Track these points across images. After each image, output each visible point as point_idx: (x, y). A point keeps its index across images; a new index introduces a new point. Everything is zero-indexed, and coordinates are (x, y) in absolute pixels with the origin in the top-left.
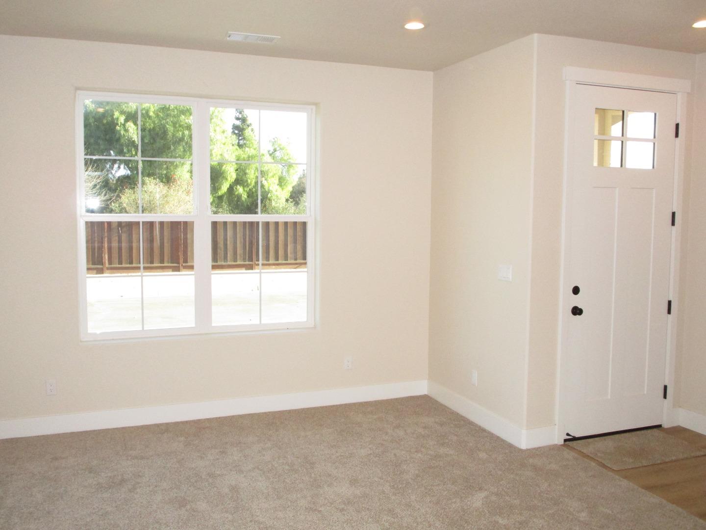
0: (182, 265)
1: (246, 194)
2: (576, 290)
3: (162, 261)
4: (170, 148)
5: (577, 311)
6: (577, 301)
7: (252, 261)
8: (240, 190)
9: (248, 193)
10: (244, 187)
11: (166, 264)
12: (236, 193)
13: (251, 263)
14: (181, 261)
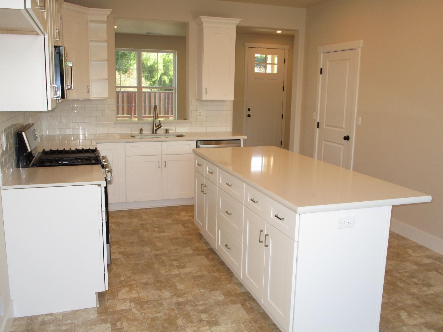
0: (133, 116)
1: (168, 80)
2: (249, 110)
3: (123, 114)
4: (126, 55)
5: (249, 116)
6: (249, 113)
7: (169, 115)
8: (165, 78)
9: (169, 80)
10: (167, 76)
11: (125, 116)
12: (163, 80)
13: (168, 116)
14: (133, 114)
